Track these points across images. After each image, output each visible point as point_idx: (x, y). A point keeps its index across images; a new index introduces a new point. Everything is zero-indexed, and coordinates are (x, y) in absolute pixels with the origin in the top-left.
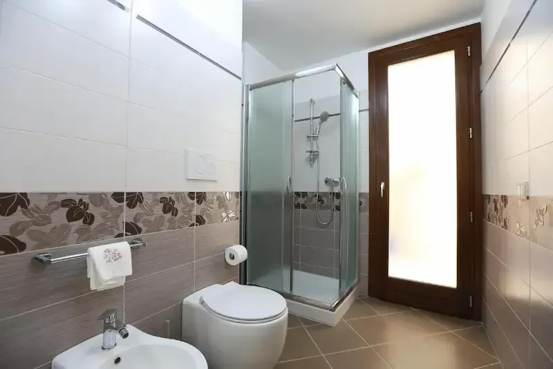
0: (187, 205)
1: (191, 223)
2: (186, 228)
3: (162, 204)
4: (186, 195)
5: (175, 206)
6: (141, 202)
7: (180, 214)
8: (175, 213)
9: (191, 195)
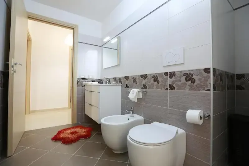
0: (164, 79)
1: (166, 88)
2: (164, 90)
3: (153, 78)
4: (163, 74)
5: (158, 79)
6: (147, 78)
7: (161, 83)
8: (158, 82)
9: (166, 74)
